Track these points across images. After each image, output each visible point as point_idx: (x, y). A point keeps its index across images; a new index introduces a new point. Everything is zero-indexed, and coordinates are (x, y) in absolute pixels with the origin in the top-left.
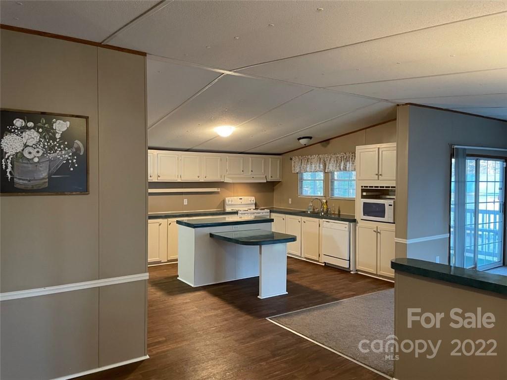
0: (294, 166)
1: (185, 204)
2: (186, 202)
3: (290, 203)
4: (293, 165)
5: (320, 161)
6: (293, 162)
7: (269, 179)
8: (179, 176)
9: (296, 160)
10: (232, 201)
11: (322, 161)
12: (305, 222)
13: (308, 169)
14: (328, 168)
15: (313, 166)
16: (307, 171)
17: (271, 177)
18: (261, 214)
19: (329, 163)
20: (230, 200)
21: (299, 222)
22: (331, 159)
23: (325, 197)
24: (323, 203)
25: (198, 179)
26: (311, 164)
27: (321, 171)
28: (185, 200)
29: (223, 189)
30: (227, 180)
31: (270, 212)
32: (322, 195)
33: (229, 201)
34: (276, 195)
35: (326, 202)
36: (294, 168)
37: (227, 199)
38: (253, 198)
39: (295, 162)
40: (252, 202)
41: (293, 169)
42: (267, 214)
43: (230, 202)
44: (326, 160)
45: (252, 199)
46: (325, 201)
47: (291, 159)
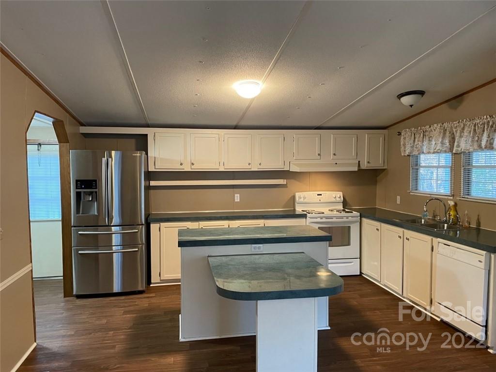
0: (404, 145)
1: (236, 201)
2: (237, 198)
3: (398, 202)
4: (402, 143)
5: (445, 134)
6: (402, 137)
7: (365, 166)
8: (222, 164)
9: (406, 134)
10: (305, 198)
11: (448, 134)
12: (408, 239)
13: (425, 149)
14: (458, 146)
15: (433, 143)
16: (423, 153)
17: (369, 162)
18: (345, 219)
19: (461, 137)
20: (302, 196)
21: (400, 237)
22: (463, 129)
23: (453, 196)
24: (449, 208)
25: (249, 167)
26: (429, 140)
27: (445, 152)
28: (236, 195)
29: (292, 181)
30: (294, 169)
31: (361, 216)
32: (448, 192)
33: (300, 198)
34: (380, 190)
35: (456, 205)
36: (405, 148)
37: (297, 195)
38: (340, 194)
39: (405, 138)
40: (338, 199)
41: (402, 149)
42: (354, 219)
43: (302, 200)
44: (454, 130)
45: (338, 195)
46: (452, 203)
47: (400, 134)
